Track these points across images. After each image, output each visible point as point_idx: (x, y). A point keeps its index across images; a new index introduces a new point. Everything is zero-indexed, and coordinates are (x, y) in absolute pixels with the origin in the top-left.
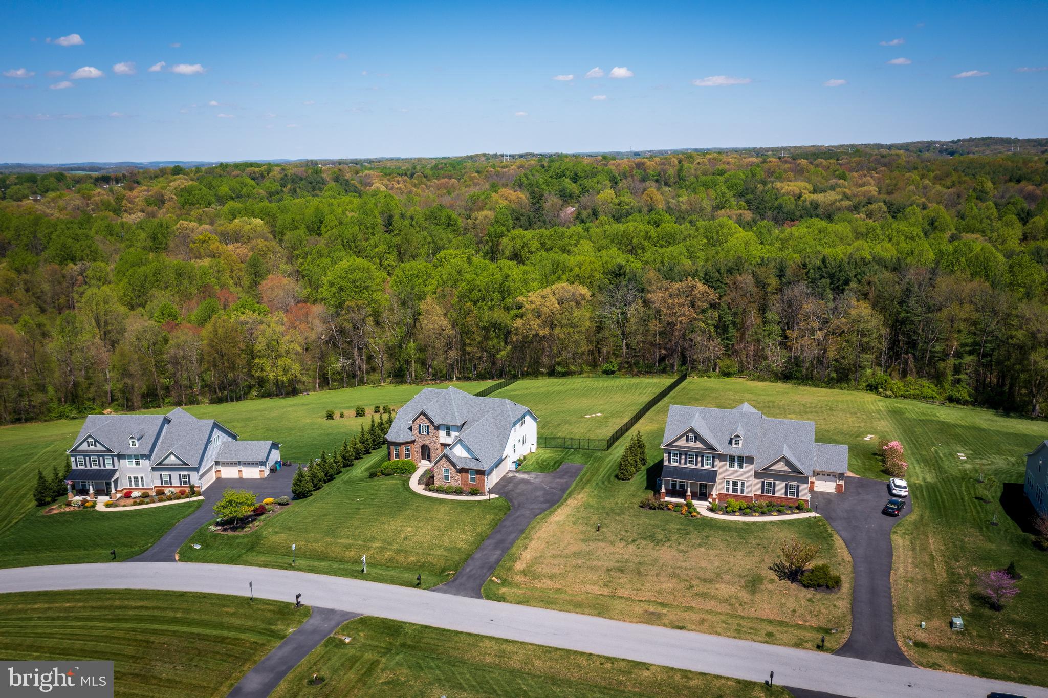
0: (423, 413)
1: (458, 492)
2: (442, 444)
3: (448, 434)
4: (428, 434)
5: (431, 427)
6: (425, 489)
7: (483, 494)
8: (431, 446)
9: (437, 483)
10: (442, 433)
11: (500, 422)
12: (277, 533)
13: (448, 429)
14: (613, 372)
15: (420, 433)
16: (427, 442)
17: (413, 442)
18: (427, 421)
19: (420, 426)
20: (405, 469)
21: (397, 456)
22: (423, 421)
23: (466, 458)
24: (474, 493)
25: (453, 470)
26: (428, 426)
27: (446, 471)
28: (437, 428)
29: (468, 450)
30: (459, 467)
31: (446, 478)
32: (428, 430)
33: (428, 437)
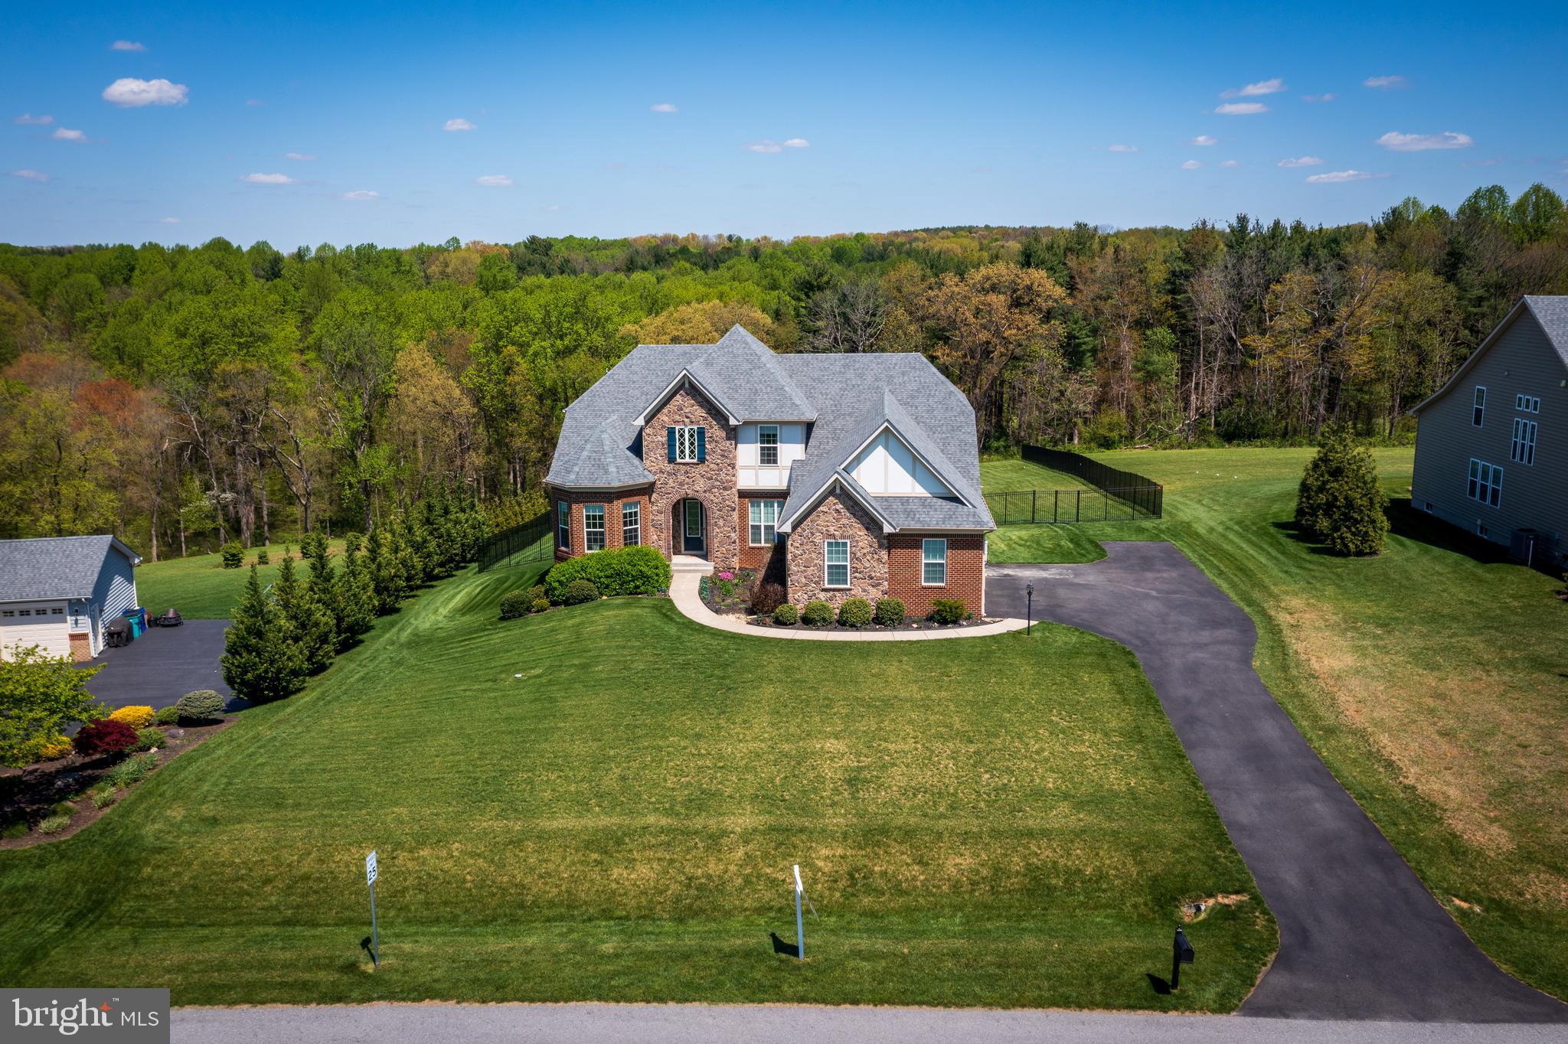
0: (690, 388)
1: (882, 619)
2: (743, 494)
3: (769, 457)
4: (702, 460)
5: (716, 431)
6: (757, 623)
7: (974, 620)
8: (712, 501)
9: (798, 599)
10: (748, 453)
11: (931, 410)
13: (769, 437)
15: (671, 460)
16: (698, 487)
17: (648, 490)
18: (699, 412)
19: (671, 432)
20: (642, 575)
21: (596, 540)
22: (688, 415)
24: (945, 617)
25: (863, 539)
26: (701, 432)
27: (837, 547)
28: (733, 434)
29: (915, 463)
30: (887, 529)
31: (838, 573)
32: (702, 446)
33: (701, 468)
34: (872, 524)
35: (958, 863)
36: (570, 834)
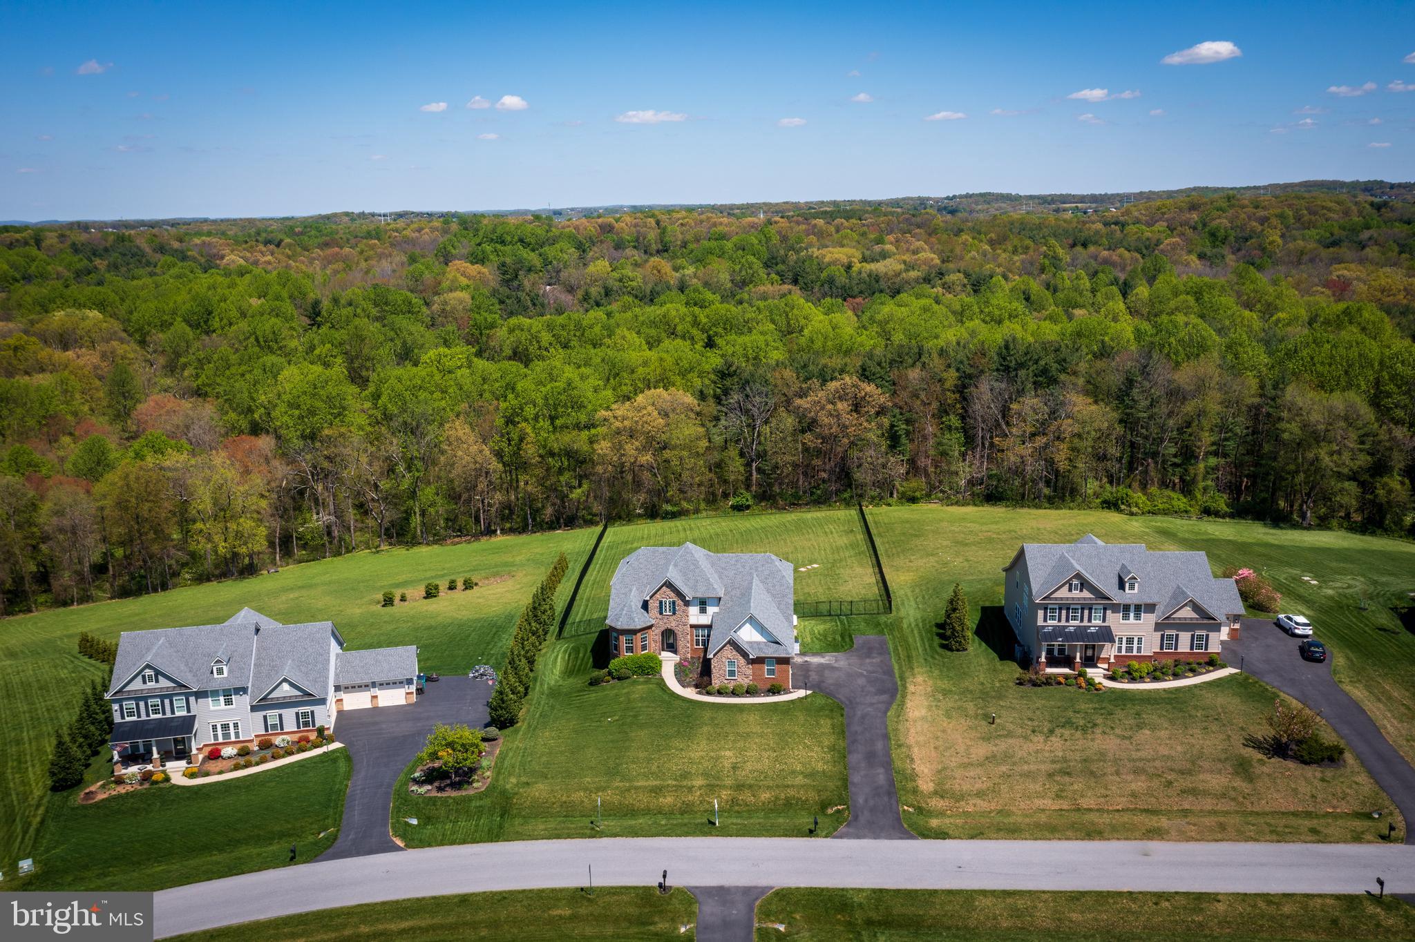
0: (669, 585)
1: (750, 692)
2: (692, 626)
3: (703, 611)
4: (674, 614)
5: (679, 602)
6: (699, 693)
7: (787, 692)
8: (679, 630)
9: (716, 683)
10: (694, 610)
11: (774, 586)
12: (528, 784)
13: (703, 604)
14: (748, 507)
15: (661, 613)
16: (672, 624)
17: (650, 627)
18: (673, 594)
19: (661, 602)
20: (651, 667)
21: (630, 649)
22: (668, 596)
23: (758, 643)
24: (774, 691)
25: (742, 661)
26: (674, 603)
27: (731, 663)
28: (687, 604)
29: (762, 629)
30: (751, 657)
31: (732, 673)
32: (674, 608)
33: (674, 617)
34: (744, 654)
35: (765, 796)
36: (645, 787)
